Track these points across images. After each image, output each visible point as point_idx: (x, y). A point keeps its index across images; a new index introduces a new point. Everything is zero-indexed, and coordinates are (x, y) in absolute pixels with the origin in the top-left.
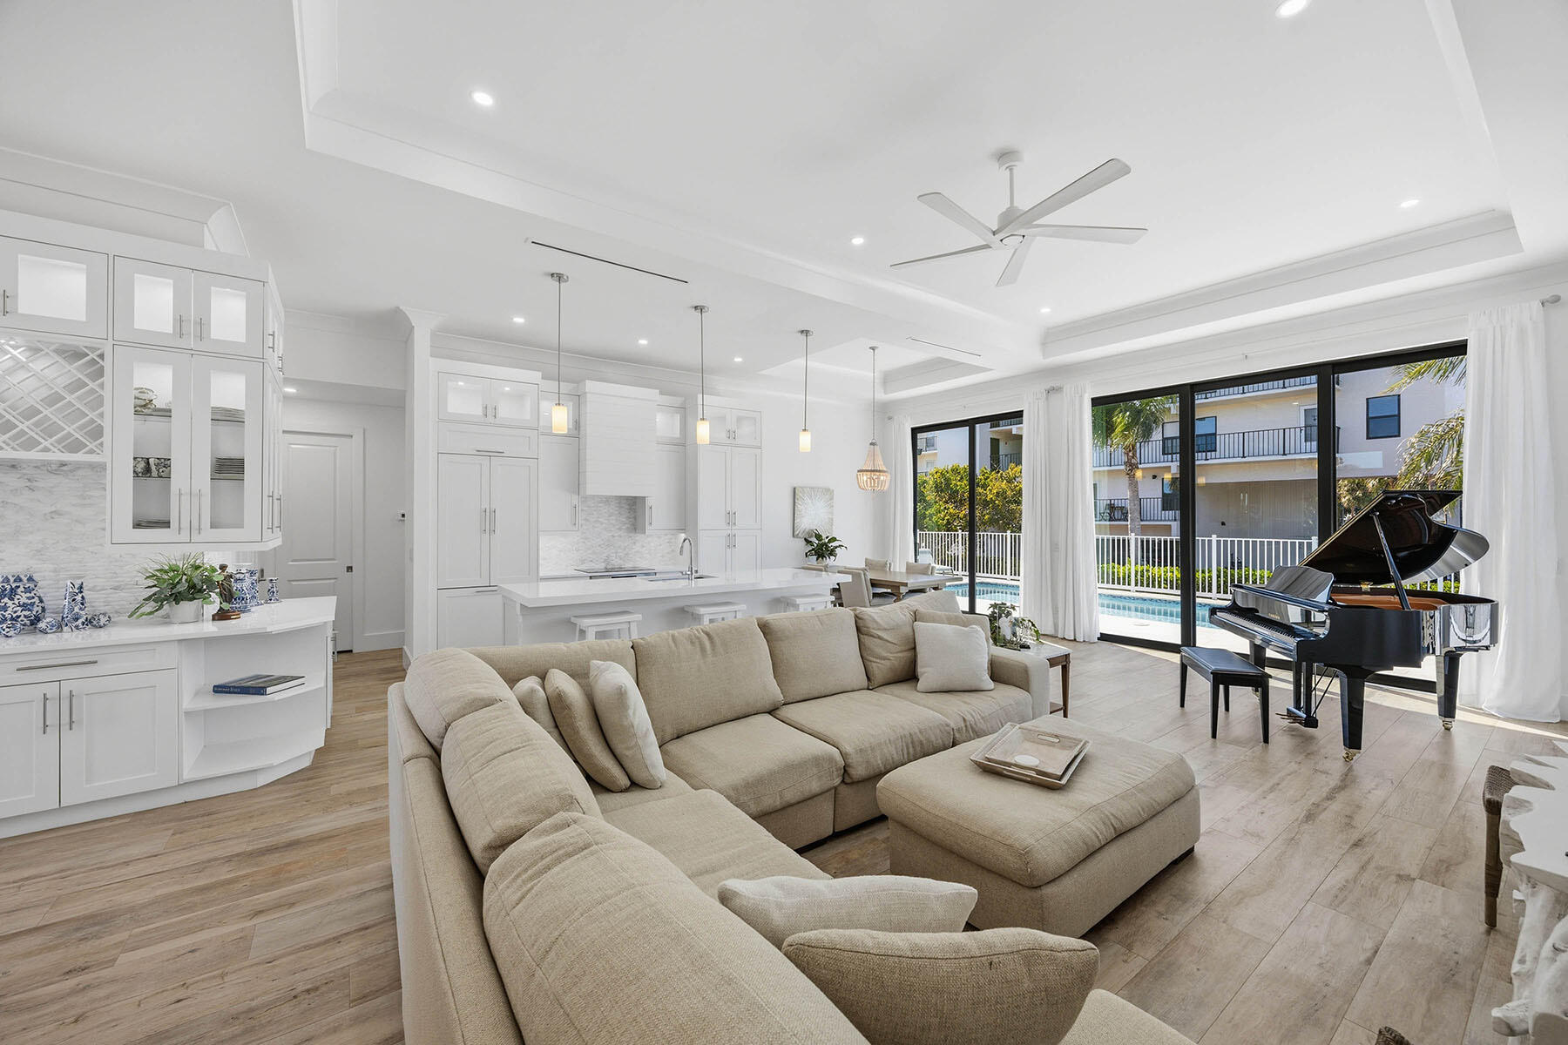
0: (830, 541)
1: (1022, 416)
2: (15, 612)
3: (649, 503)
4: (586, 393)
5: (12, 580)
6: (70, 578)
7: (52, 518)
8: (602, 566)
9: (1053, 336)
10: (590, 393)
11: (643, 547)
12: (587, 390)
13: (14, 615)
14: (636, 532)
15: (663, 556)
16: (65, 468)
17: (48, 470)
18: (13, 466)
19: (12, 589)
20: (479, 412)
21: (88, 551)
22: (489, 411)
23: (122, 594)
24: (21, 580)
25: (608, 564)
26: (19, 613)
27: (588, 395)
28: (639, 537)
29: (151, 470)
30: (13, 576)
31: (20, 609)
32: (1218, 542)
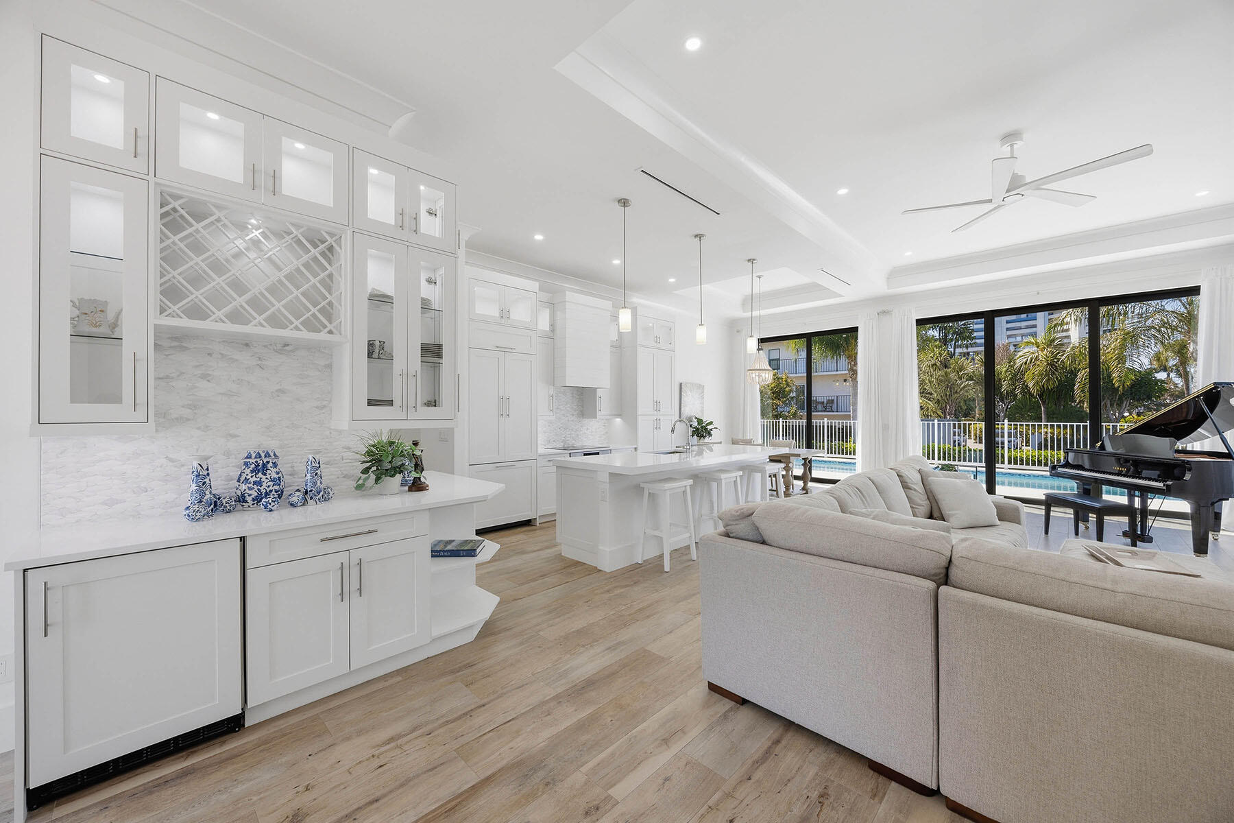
0: (707, 425)
1: (857, 331)
2: (269, 486)
3: (599, 393)
4: (565, 301)
5: (263, 455)
6: (310, 453)
7: (278, 396)
8: (561, 445)
9: (895, 274)
10: (568, 302)
11: (588, 429)
12: (567, 300)
13: (268, 490)
14: (583, 418)
15: (600, 437)
16: (286, 348)
17: (274, 349)
18: (247, 345)
19: (264, 464)
20: (497, 314)
21: (305, 428)
22: (505, 314)
23: (332, 469)
24: (269, 456)
25: (565, 443)
26: (271, 488)
27: (567, 303)
28: (586, 421)
29: (377, 351)
30: (263, 452)
31: (271, 483)
32: (939, 425)
